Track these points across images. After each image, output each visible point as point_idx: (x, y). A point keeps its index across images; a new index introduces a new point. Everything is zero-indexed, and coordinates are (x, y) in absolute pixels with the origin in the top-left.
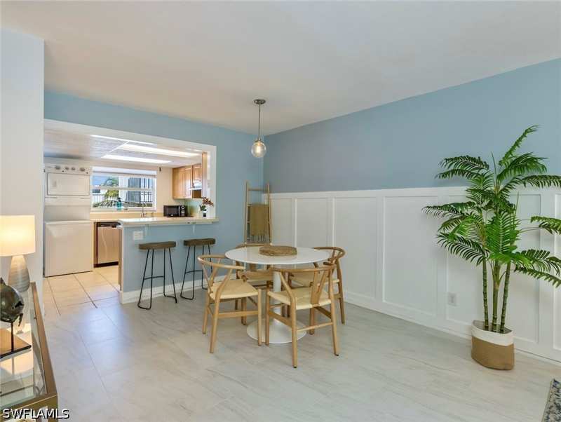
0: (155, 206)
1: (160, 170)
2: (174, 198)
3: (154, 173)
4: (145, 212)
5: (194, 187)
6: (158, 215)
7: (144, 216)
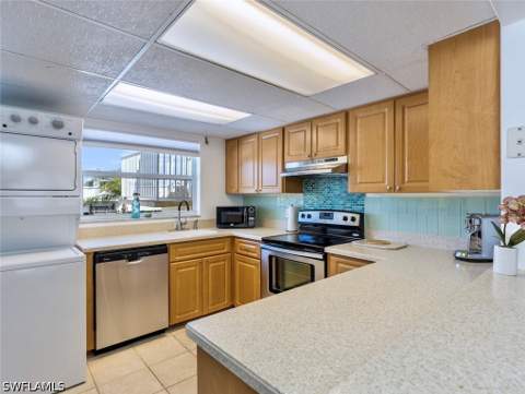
0: (198, 208)
1: (207, 142)
2: (228, 193)
3: (197, 146)
4: (183, 220)
5: (284, 170)
6: (207, 225)
7: (181, 227)
